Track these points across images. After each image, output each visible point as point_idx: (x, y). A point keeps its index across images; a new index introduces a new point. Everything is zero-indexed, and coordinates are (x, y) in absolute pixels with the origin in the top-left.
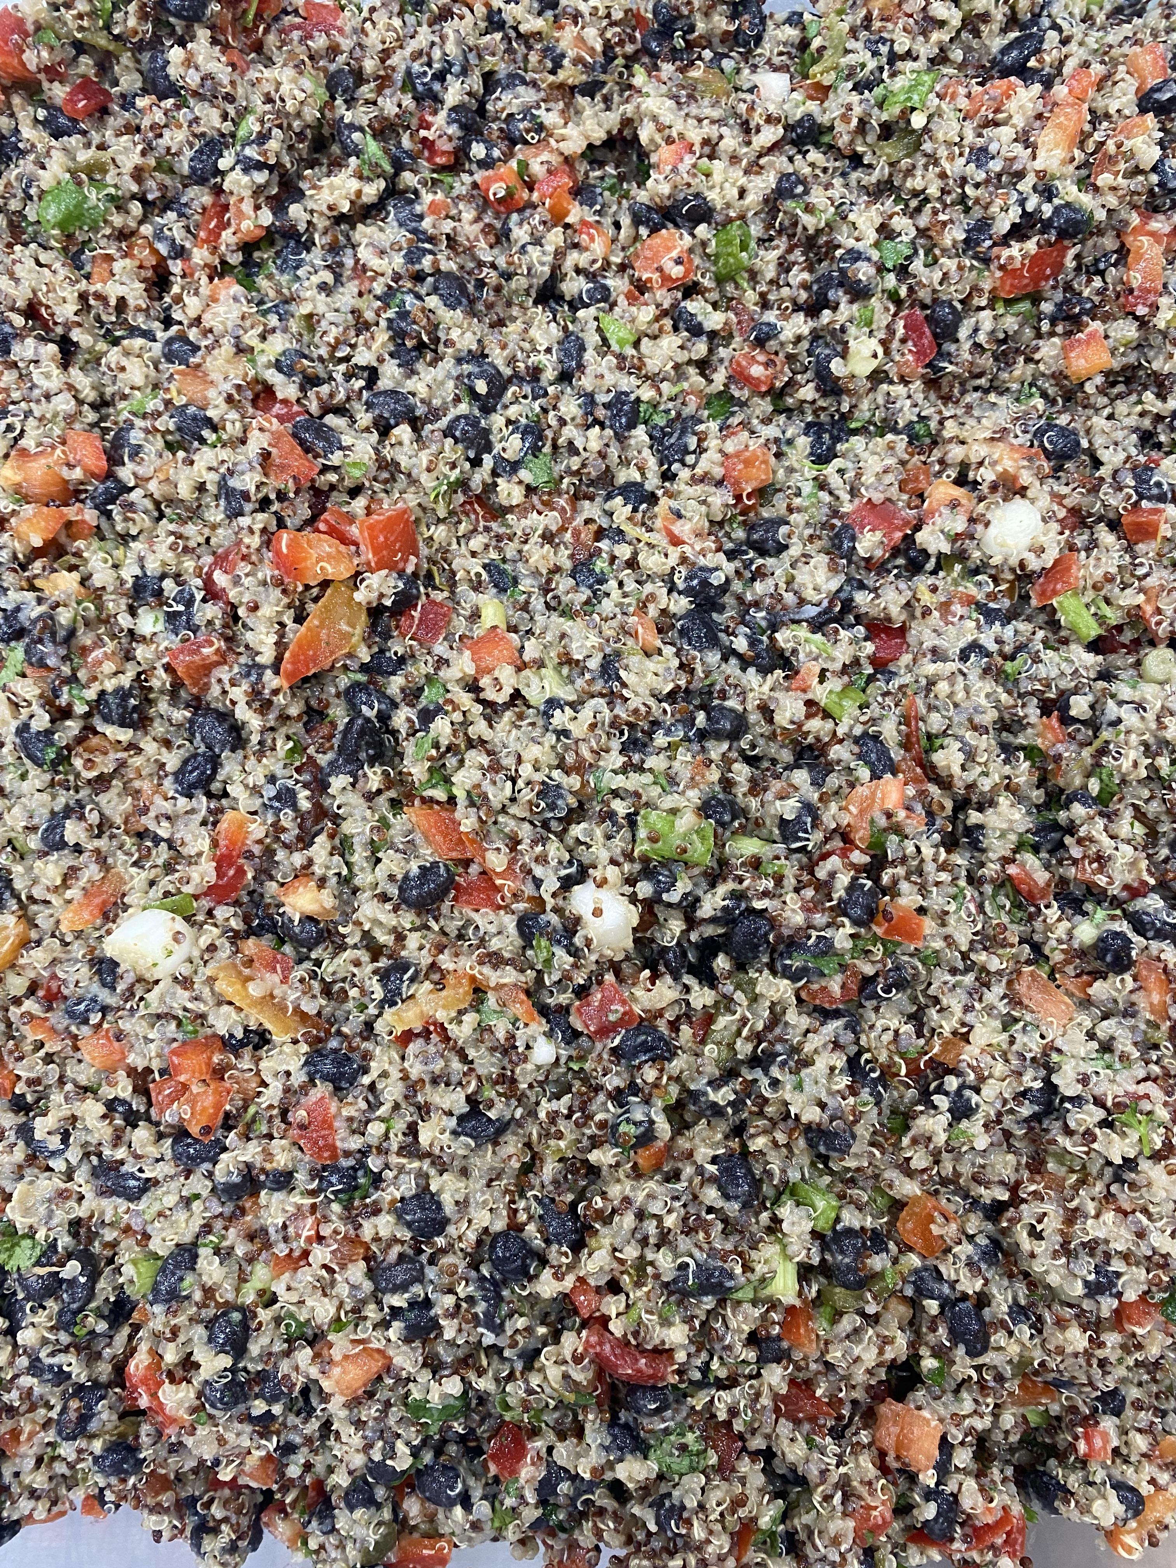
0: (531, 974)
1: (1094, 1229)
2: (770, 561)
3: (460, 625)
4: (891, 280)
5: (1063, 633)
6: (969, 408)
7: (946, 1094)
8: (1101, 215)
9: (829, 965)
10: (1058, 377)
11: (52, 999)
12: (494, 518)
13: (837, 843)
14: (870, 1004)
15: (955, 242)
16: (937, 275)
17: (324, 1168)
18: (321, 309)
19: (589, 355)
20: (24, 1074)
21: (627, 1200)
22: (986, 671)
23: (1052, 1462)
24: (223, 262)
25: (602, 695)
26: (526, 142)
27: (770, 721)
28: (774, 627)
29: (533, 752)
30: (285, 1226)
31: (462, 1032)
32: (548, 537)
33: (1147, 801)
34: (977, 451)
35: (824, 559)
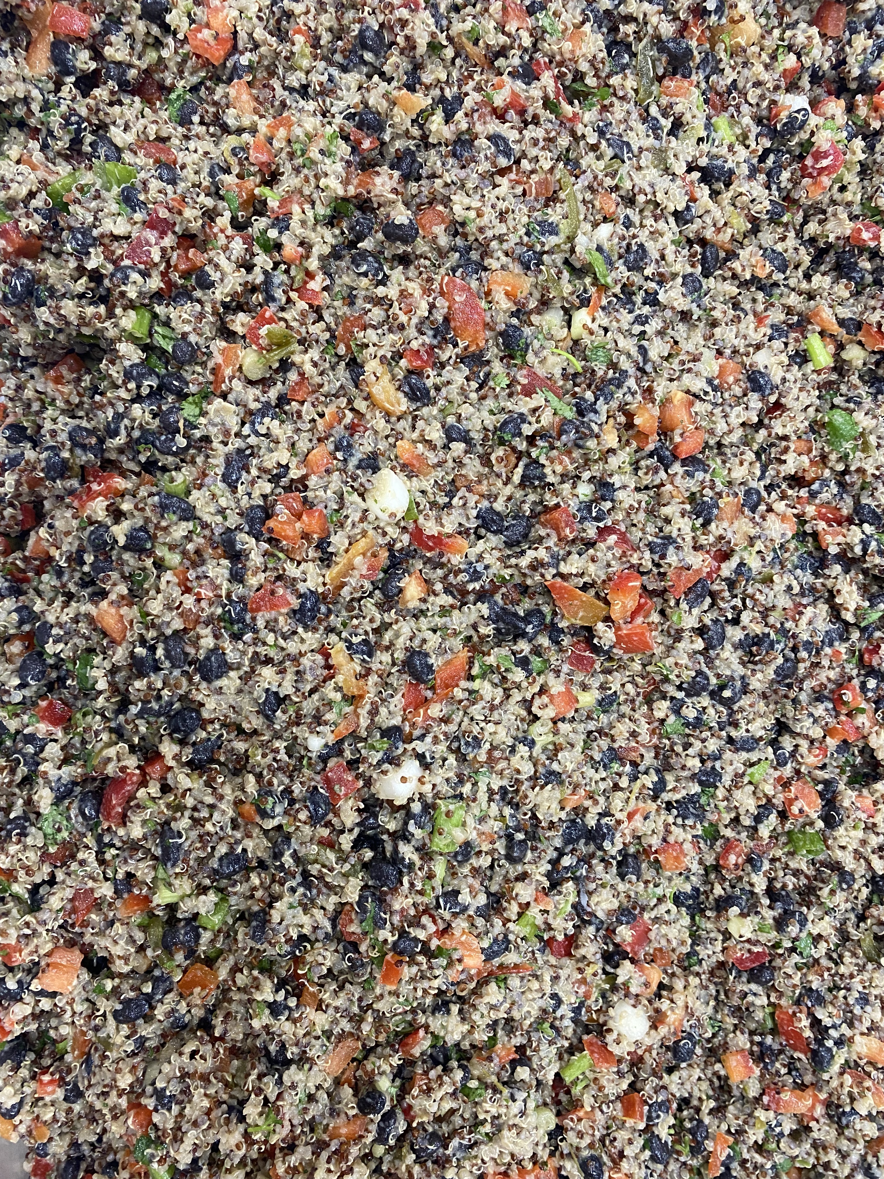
0: (364, 734)
1: (198, 1094)
2: (614, 870)
3: (579, 677)
4: (788, 944)
5: (566, 1056)
6: (706, 988)
7: (286, 999)
8: (826, 1076)
9: (367, 926)
10: (725, 1046)
11: (352, 428)
12: (645, 698)
13: (442, 926)
14: (340, 948)
15: (810, 982)
16: (790, 971)
17: (245, 604)
18: (776, 588)
19: (744, 755)
20: (304, 408)
21: (221, 798)
22: (544, 1011)
23: (32, 1056)
24: (806, 522)
25: (536, 772)
26: (876, 711)
27: (517, 879)
28: (576, 879)
29: (502, 731)
30: (206, 577)
31: (329, 692)
32: (634, 734)
33: (462, 1116)
34: (680, 999)
35: (616, 904)
